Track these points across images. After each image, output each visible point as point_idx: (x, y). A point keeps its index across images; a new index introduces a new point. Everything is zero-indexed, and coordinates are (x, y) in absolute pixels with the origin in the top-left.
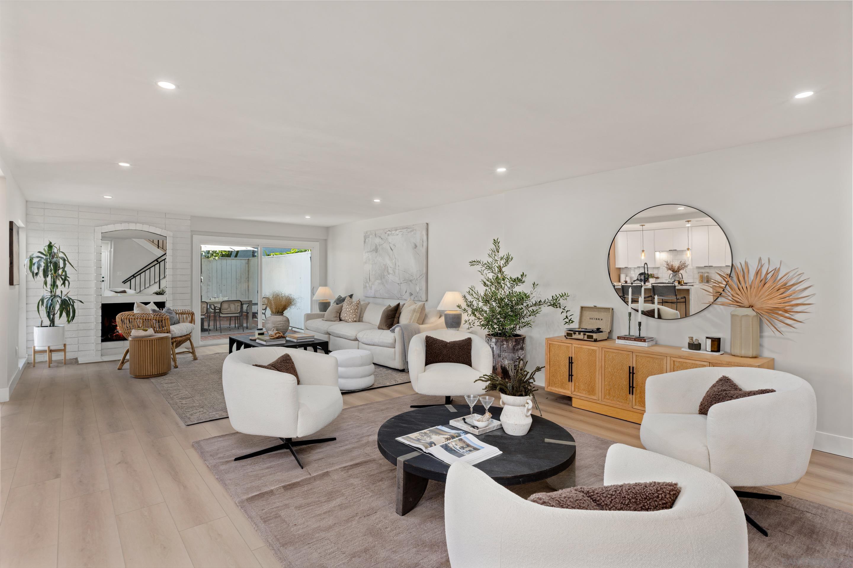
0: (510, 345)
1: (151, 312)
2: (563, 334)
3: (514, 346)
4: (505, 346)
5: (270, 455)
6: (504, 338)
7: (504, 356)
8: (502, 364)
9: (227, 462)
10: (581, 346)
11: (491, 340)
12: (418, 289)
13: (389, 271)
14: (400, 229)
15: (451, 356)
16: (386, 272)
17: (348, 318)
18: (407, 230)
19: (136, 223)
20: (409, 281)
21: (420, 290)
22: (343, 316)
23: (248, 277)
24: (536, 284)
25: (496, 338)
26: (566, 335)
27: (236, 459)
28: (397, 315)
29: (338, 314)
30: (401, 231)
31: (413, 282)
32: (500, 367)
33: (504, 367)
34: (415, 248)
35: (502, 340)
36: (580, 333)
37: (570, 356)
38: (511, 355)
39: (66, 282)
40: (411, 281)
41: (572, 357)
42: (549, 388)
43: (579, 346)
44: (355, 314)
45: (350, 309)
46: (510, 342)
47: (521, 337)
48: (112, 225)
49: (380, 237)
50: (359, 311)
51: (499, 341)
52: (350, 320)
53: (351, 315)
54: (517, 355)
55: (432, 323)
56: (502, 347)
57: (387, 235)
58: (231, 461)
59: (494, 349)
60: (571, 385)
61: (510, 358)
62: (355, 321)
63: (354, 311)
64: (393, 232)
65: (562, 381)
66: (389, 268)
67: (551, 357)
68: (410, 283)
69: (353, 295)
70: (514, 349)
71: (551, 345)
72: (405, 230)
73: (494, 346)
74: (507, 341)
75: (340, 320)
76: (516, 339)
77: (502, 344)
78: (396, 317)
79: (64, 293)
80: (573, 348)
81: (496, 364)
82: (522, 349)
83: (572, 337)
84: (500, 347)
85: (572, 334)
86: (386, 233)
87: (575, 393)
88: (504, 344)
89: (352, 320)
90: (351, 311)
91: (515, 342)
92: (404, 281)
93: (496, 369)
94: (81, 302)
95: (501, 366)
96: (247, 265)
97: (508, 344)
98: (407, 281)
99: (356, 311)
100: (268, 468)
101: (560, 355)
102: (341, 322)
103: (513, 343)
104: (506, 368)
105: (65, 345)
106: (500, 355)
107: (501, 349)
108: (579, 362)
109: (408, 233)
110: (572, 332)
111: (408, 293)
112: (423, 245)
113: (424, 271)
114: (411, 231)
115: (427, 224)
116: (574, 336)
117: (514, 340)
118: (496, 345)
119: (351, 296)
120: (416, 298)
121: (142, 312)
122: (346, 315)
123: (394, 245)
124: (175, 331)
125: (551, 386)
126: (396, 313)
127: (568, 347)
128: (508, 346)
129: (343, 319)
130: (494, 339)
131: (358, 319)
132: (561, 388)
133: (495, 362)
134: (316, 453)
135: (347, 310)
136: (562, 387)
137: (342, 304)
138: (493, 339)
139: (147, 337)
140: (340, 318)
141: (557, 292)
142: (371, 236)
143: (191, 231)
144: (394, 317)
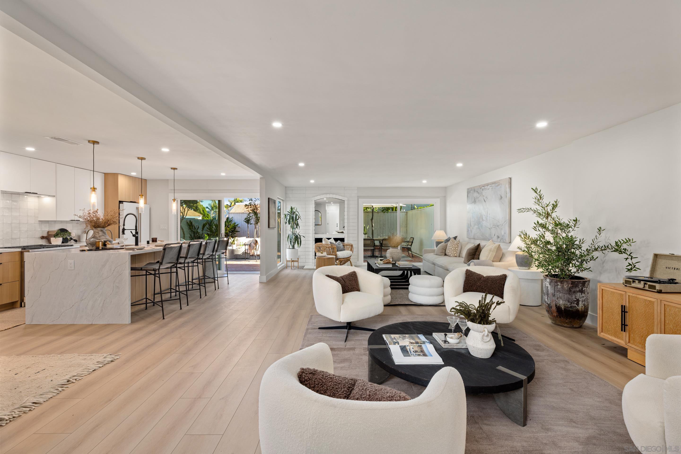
0: (565, 286)
1: (329, 244)
2: (622, 281)
3: (570, 288)
4: (559, 287)
5: (337, 330)
6: (558, 279)
7: (558, 296)
8: (556, 303)
9: (315, 329)
10: (636, 295)
11: (546, 280)
12: (503, 233)
13: (483, 219)
14: (491, 184)
15: (483, 287)
16: (481, 219)
17: (450, 254)
18: (495, 185)
19: (330, 194)
20: (496, 226)
21: (505, 233)
22: (447, 252)
23: (407, 224)
24: (602, 229)
25: (550, 279)
26: (624, 282)
27: (319, 328)
28: (477, 253)
29: (444, 251)
30: (491, 186)
31: (499, 227)
32: (554, 306)
33: (559, 306)
34: (501, 199)
35: (556, 280)
36: (640, 282)
37: (624, 304)
38: (567, 296)
39: (298, 226)
40: (498, 226)
41: (624, 306)
42: (602, 333)
43: (634, 295)
44: (455, 251)
45: (452, 247)
46: (565, 283)
47: (584, 280)
48: (319, 196)
49: (477, 192)
50: (459, 249)
51: (553, 281)
52: (452, 255)
53: (452, 252)
54: (574, 297)
55: (508, 261)
56: (556, 287)
57: (482, 190)
58: (317, 328)
59: (549, 288)
60: (625, 335)
61: (565, 299)
62: (456, 256)
63: (455, 249)
64: (486, 187)
65: (616, 330)
66: (483, 216)
67: (603, 303)
68: (497, 228)
69: (458, 237)
70: (570, 291)
71: (603, 291)
72: (493, 185)
73: (549, 286)
74: (562, 282)
75: (445, 255)
76: (572, 281)
77: (556, 284)
78: (476, 254)
79: (298, 232)
80: (627, 296)
81: (551, 302)
82: (582, 291)
83: (631, 285)
84: (554, 287)
85: (630, 281)
86: (481, 188)
87: (629, 344)
88: (559, 285)
89: (453, 255)
90: (453, 249)
91: (572, 284)
92: (493, 226)
93: (551, 307)
94: (304, 237)
95: (556, 305)
96: (406, 216)
97: (563, 286)
98: (495, 226)
99: (457, 248)
100: (330, 337)
101: (613, 302)
102: (446, 256)
103: (568, 285)
104: (561, 308)
105: (298, 259)
106: (555, 294)
107: (555, 289)
108: (634, 312)
109: (496, 187)
110: (631, 280)
111: (496, 237)
112: (506, 196)
113: (508, 218)
114: (498, 186)
115: (510, 179)
116: (633, 285)
117: (570, 282)
118: (550, 285)
119: (455, 238)
120: (502, 240)
121: (326, 243)
122: (449, 251)
123: (486, 197)
124: (340, 255)
125: (604, 333)
126: (476, 252)
127: (621, 295)
128: (563, 287)
129: (447, 254)
130: (549, 279)
131: (458, 255)
132: (615, 337)
133: (550, 301)
134: (361, 336)
135: (450, 247)
136: (615, 335)
137: (447, 243)
138: (547, 279)
139: (323, 257)
140: (445, 253)
141: (621, 237)
142: (471, 192)
143: (358, 196)
144: (474, 255)
